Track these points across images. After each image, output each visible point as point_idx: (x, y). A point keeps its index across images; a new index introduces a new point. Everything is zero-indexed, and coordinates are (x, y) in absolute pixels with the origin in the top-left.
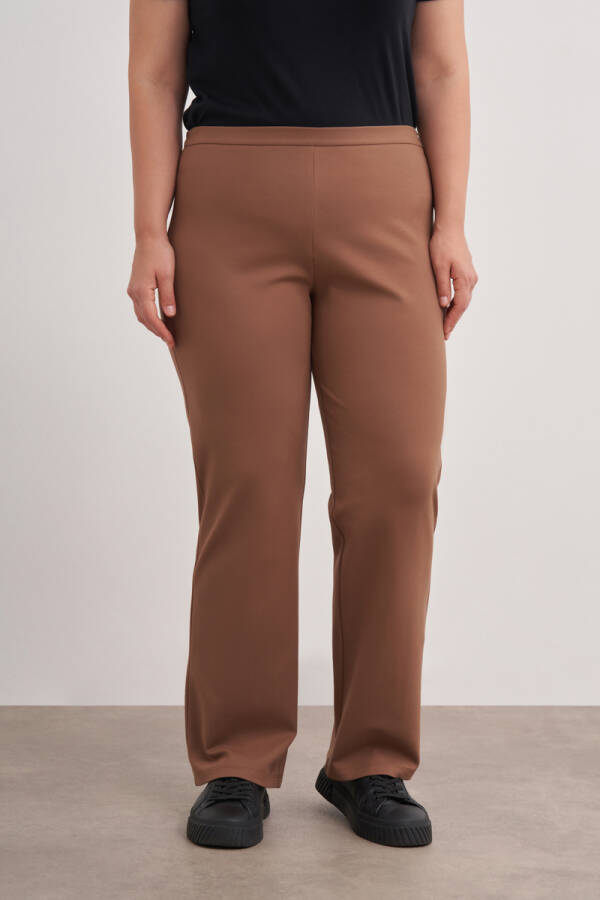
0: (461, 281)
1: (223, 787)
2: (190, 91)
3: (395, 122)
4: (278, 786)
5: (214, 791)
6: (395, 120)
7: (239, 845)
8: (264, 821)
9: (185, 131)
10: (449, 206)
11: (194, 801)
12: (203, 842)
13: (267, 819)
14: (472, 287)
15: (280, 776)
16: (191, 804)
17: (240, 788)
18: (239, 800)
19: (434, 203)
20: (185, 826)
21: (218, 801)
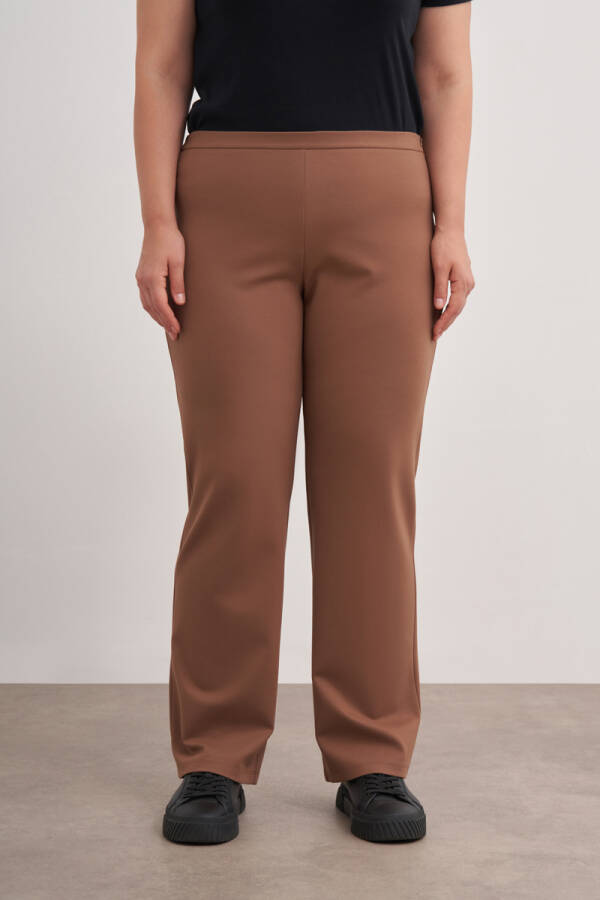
0: (459, 284)
1: (197, 784)
2: (195, 91)
3: (395, 128)
4: (254, 783)
5: (188, 788)
6: (395, 126)
7: (215, 840)
8: (240, 817)
9: (187, 134)
10: (449, 210)
11: (170, 799)
12: (180, 839)
13: (244, 813)
14: (468, 293)
15: (256, 773)
16: (167, 801)
17: (214, 784)
18: (214, 796)
19: (434, 207)
20: (161, 824)
21: (193, 798)
